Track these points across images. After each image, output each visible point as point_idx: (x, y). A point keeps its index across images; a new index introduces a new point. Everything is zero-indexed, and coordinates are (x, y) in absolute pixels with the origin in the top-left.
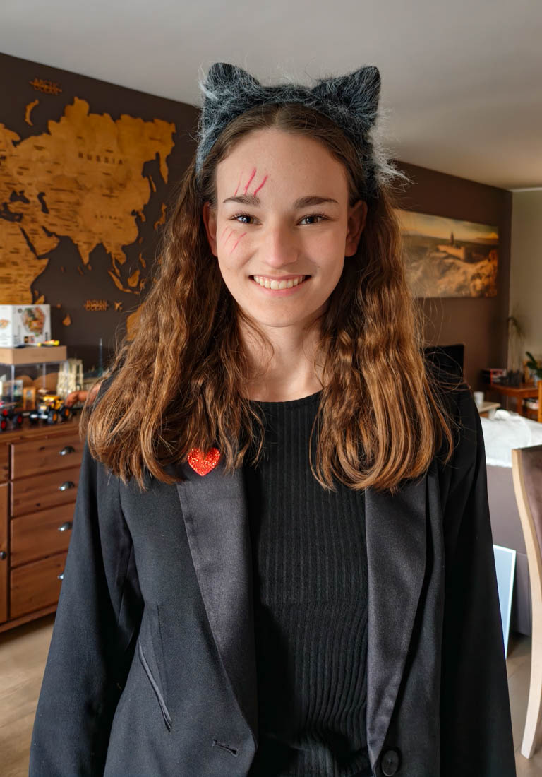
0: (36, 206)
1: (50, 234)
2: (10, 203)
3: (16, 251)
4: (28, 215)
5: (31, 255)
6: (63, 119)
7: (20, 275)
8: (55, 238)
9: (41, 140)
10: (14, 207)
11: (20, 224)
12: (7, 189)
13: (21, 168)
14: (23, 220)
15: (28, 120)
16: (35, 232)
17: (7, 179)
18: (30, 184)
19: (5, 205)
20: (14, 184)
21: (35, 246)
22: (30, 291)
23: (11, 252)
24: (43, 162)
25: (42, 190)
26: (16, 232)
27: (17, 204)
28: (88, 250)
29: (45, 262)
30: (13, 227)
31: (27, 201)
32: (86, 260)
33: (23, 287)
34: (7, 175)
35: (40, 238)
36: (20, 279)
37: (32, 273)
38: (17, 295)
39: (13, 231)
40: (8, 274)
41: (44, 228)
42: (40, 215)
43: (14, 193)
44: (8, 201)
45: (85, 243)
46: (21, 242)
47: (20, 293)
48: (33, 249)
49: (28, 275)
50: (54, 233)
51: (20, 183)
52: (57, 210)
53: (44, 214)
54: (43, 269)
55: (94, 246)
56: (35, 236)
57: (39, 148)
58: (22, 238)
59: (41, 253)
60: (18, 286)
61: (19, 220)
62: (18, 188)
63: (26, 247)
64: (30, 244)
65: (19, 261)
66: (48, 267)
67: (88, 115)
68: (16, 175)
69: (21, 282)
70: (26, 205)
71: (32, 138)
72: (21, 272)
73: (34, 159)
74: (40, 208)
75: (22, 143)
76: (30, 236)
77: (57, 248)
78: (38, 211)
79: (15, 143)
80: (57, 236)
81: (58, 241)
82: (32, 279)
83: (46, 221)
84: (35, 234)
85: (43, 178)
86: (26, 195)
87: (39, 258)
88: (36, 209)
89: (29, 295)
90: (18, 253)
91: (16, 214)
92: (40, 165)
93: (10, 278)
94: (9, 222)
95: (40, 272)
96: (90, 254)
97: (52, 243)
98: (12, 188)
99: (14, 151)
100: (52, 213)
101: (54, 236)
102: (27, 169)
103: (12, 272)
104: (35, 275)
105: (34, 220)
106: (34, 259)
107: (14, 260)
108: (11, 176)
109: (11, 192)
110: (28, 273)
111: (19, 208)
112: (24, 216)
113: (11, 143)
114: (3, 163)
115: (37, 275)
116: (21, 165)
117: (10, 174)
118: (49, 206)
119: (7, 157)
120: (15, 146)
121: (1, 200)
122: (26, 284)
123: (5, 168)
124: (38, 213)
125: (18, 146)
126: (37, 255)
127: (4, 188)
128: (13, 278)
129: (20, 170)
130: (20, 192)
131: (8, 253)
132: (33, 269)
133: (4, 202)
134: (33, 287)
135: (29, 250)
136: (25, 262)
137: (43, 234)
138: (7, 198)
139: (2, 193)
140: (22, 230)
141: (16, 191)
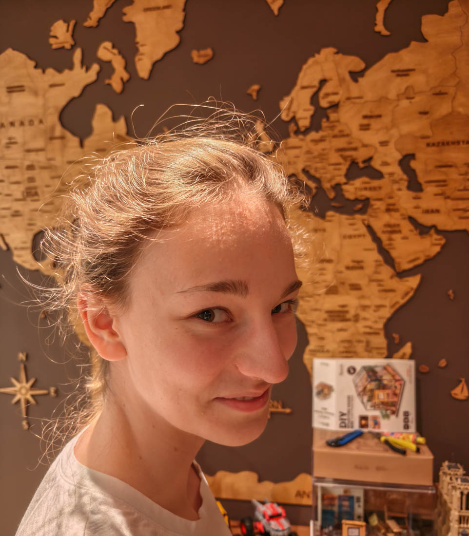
0: (395, 182)
1: (423, 230)
2: (346, 184)
3: (358, 265)
4: (380, 200)
5: (386, 272)
6: (452, 5)
7: (365, 308)
8: (435, 236)
9: (406, 58)
10: (353, 189)
11: (365, 217)
12: (341, 160)
13: (365, 117)
14: (370, 211)
15: (380, 27)
16: (393, 229)
17: (341, 143)
18: (384, 144)
19: (337, 187)
20: (355, 149)
21: (394, 254)
22: (382, 333)
23: (348, 268)
24: (410, 98)
25: (409, 149)
26: (357, 233)
27: (358, 183)
29: (414, 282)
30: (352, 224)
31: (379, 175)
33: (371, 328)
34: (342, 135)
35: (405, 238)
36: (363, 314)
37: (387, 303)
38: (359, 341)
39: (350, 231)
40: (343, 306)
41: (412, 220)
42: (405, 199)
43: (354, 163)
44: (343, 180)
46: (366, 250)
47: (363, 338)
48: (388, 259)
49: (379, 307)
50: (434, 227)
51: (365, 146)
52: (442, 183)
53: (412, 194)
54: (411, 294)
56: (394, 236)
57: (403, 73)
58: (368, 241)
59: (406, 266)
60: (361, 326)
61: (362, 211)
62: (361, 155)
63: (379, 258)
65: (363, 282)
66: (418, 290)
68: (356, 133)
69: (365, 319)
70: (375, 183)
71: (389, 58)
72: (366, 302)
74: (404, 184)
75: (368, 73)
76: (384, 237)
77: (439, 254)
78: (399, 190)
79: (355, 76)
80: (438, 232)
81: (443, 242)
82: (387, 313)
83: (417, 207)
84: (394, 232)
85: (414, 126)
86: (376, 164)
87: (401, 274)
88: (396, 186)
89: (380, 341)
90: (362, 268)
91: (357, 200)
92: (405, 103)
93: (347, 312)
94: (344, 217)
95: (402, 302)
97: (430, 246)
98: (351, 156)
99: (355, 89)
100: (430, 190)
101: (432, 231)
102: (379, 116)
103: (351, 301)
104: (392, 306)
105: (391, 207)
106: (392, 277)
107: (354, 281)
108: (348, 135)
109: (348, 163)
110: (379, 302)
111: (361, 189)
112: (373, 202)
113: (348, 77)
114: (333, 116)
115: (397, 306)
116: (366, 112)
117: (346, 132)
118: (422, 178)
119: (341, 103)
120: (356, 81)
121: (330, 180)
122: (376, 322)
123: (336, 124)
124: (400, 193)
125: (360, 80)
126: (398, 270)
127: (335, 158)
128: (352, 312)
129: (366, 121)
130: (364, 162)
131: (343, 269)
132: (390, 295)
133: (334, 183)
134: (389, 327)
135: (382, 262)
136: (374, 284)
137: (411, 231)
138: (340, 176)
139: (332, 167)
140: (369, 228)
141: (356, 161)
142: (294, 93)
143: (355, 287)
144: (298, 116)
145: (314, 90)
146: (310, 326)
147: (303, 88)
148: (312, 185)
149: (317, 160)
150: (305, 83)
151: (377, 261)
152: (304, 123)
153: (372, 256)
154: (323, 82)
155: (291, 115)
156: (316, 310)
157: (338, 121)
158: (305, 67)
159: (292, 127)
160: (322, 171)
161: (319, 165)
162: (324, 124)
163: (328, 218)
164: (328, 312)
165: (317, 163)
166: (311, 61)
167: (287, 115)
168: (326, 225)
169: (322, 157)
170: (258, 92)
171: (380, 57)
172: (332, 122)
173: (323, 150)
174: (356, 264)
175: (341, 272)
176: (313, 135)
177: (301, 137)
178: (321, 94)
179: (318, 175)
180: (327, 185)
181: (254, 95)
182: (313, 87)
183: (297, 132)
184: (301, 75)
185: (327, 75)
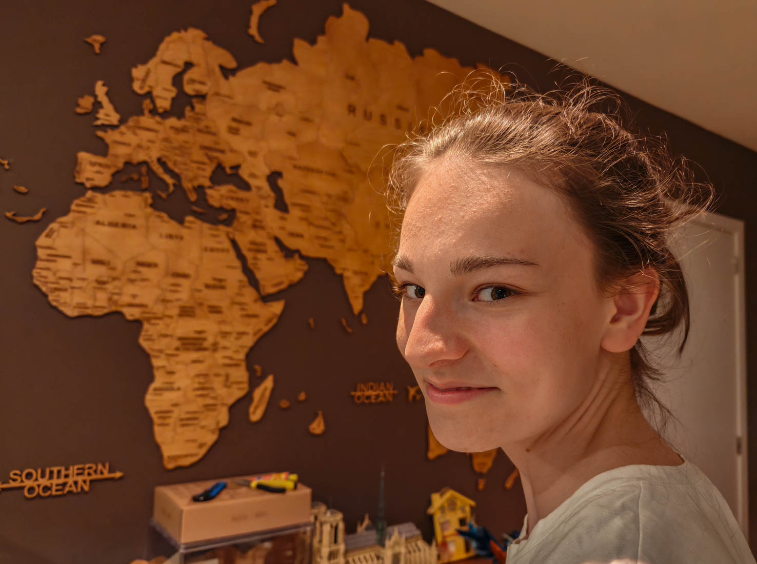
0: (262, 197)
1: (288, 253)
2: (210, 187)
3: (219, 285)
4: (246, 213)
5: (250, 295)
6: (321, 39)
7: (225, 334)
8: (299, 261)
9: (279, 72)
10: (218, 195)
11: (230, 229)
12: (206, 160)
13: (234, 120)
14: (235, 224)
15: (253, 31)
16: (258, 248)
17: (207, 140)
18: (253, 154)
19: (200, 189)
20: (222, 152)
21: (259, 275)
22: (243, 364)
23: (208, 286)
24: (279, 115)
25: (277, 167)
26: (219, 246)
27: (224, 189)
28: (362, 286)
29: (277, 307)
30: (214, 236)
31: (246, 187)
32: (357, 305)
33: (230, 358)
34: (207, 131)
35: (270, 259)
36: (223, 342)
37: (250, 330)
38: (217, 375)
39: (211, 243)
40: (200, 332)
41: (277, 241)
42: (270, 216)
43: (220, 167)
44: (207, 183)
45: (356, 273)
46: (229, 267)
47: (222, 371)
48: (254, 282)
49: (241, 334)
50: (298, 251)
51: (232, 151)
52: (305, 208)
53: (278, 213)
54: (274, 321)
55: (373, 279)
56: (260, 256)
57: (275, 88)
58: (232, 257)
59: (271, 290)
60: (219, 357)
61: (228, 222)
62: (228, 160)
63: (244, 278)
64: (248, 271)
65: (224, 304)
66: (281, 317)
67: (367, 39)
68: (224, 135)
69: (225, 348)
70: (242, 194)
71: (261, 67)
72: (227, 328)
73: (263, 106)
74: (271, 202)
75: (241, 74)
76: (249, 255)
77: (301, 281)
78: (267, 206)
79: (227, 73)
80: (302, 257)
81: (305, 268)
82: (249, 341)
83: (282, 228)
84: (259, 251)
85: (280, 144)
86: (244, 173)
87: (266, 299)
88: (263, 202)
89: (241, 375)
90: (223, 288)
91: (222, 209)
92: (274, 118)
93: (204, 339)
94: (206, 226)
95: (266, 329)
96: (366, 294)
97: (293, 271)
98: (217, 158)
99: (225, 86)
100: (295, 212)
101: (296, 256)
102: (249, 124)
103: (209, 326)
104: (255, 334)
105: (258, 224)
106: (256, 301)
107: (214, 303)
108: (214, 134)
109: (214, 166)
110: (241, 329)
111: (228, 198)
112: (239, 215)
113: (217, 70)
114: (198, 107)
115: (260, 334)
116: (236, 115)
117: (213, 130)
118: (288, 199)
119: (208, 97)
120: (226, 77)
121: (191, 180)
122: (237, 352)
123: (203, 117)
124: (266, 210)
125: (232, 79)
126: (263, 293)
127: (198, 155)
128: (210, 340)
129: (234, 125)
130: (232, 168)
131: (201, 287)
132: (254, 321)
133: (196, 184)
134: (251, 357)
135: (247, 284)
136: (237, 307)
137: (276, 252)
138: (205, 177)
139: (194, 165)
140: (234, 243)
141: (224, 165)
142: (152, 64)
143: (215, 310)
144: (155, 93)
145: (178, 70)
146: (157, 357)
147: (165, 62)
148: (170, 180)
149: (177, 152)
150: (167, 58)
151: (240, 281)
152: (163, 104)
153: (236, 276)
154: (189, 65)
155: (146, 89)
156: (166, 336)
157: (204, 115)
158: (167, 39)
159: (147, 104)
160: (183, 167)
161: (179, 159)
162: (188, 112)
163: (186, 224)
164: (180, 339)
165: (176, 154)
166: (175, 35)
167: (141, 88)
168: (184, 232)
169: (183, 149)
170: (102, 44)
171: (252, 63)
172: (198, 114)
173: (186, 142)
174: (217, 283)
175: (199, 291)
176: (173, 121)
177: (158, 118)
178: (186, 77)
179: (177, 170)
180: (187, 185)
181: (97, 47)
182: (176, 66)
183: (154, 112)
184: (162, 46)
185: (194, 59)
